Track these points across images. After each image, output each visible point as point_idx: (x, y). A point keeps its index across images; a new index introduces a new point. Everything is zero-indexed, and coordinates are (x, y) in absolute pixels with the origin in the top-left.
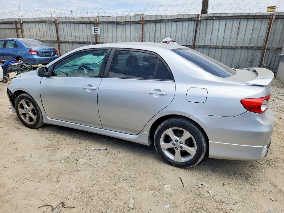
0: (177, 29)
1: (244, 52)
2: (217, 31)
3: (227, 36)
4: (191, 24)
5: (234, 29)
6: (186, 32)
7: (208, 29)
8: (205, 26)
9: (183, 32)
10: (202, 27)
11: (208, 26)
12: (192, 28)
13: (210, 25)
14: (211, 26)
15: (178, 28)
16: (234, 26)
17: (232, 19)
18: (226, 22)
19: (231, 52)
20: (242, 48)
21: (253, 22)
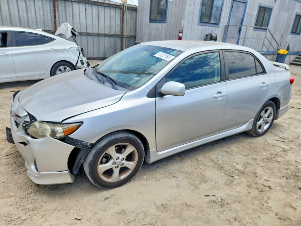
0: (27, 8)
1: (107, 39)
2: (78, 15)
3: (89, 22)
4: (46, 3)
5: (94, 15)
6: (42, 13)
7: (68, 12)
8: (64, 8)
9: (38, 13)
10: (60, 8)
11: (67, 9)
12: (49, 8)
13: (69, 7)
14: (71, 9)
15: (28, 6)
16: (93, 12)
17: (90, 4)
18: (85, 6)
19: (96, 39)
20: (105, 35)
21: (109, 10)
